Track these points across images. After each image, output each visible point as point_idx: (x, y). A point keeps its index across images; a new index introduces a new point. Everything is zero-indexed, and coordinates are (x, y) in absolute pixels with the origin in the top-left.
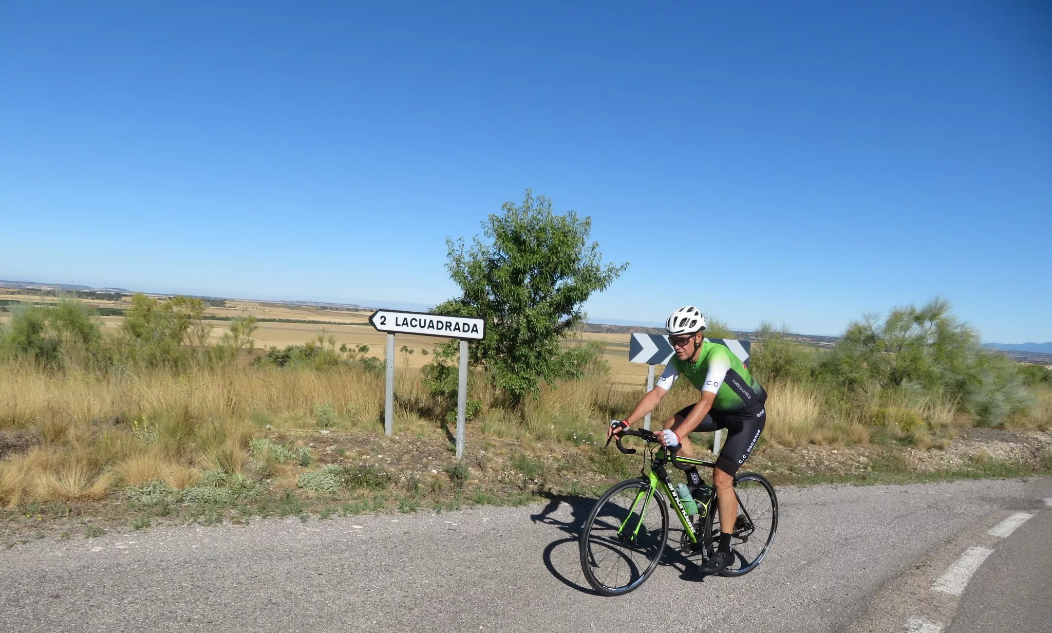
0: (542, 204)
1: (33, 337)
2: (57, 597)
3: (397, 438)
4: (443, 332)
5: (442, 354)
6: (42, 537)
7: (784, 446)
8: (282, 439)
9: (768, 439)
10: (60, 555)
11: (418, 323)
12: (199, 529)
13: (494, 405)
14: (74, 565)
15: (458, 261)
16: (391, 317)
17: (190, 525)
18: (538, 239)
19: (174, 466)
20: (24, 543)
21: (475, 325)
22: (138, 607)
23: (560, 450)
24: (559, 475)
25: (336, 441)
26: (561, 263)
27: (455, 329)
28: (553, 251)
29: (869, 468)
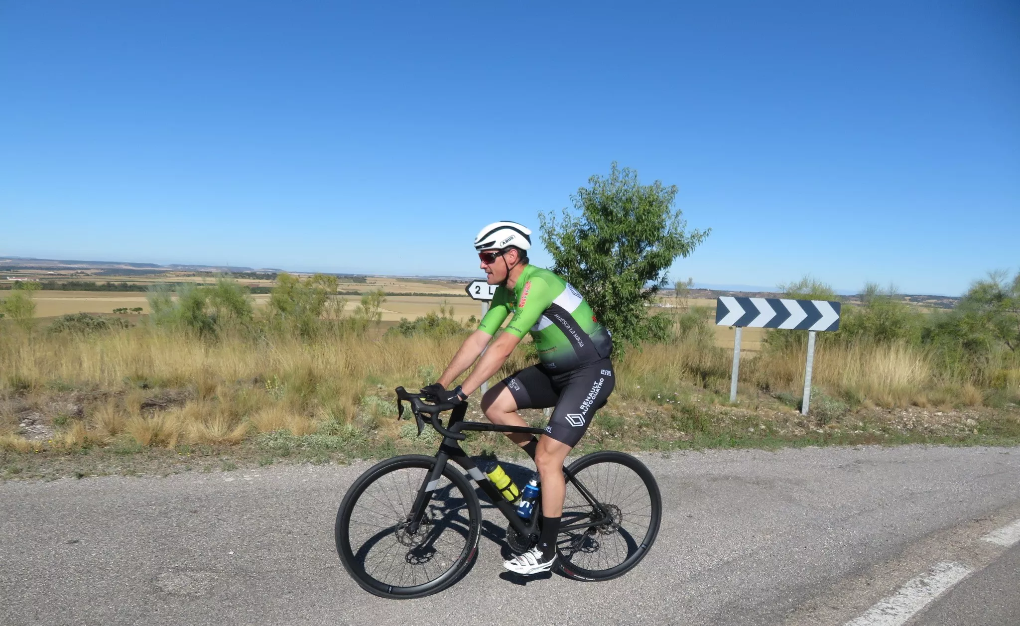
0: (627, 175)
1: (197, 312)
2: (195, 512)
6: (190, 470)
7: (882, 408)
9: (862, 401)
10: (201, 483)
12: (310, 468)
14: (210, 490)
15: (550, 233)
17: (303, 464)
18: (624, 209)
19: (297, 418)
20: (176, 473)
22: (253, 521)
23: (643, 408)
24: (639, 431)
26: (646, 231)
28: (639, 220)
29: (975, 431)
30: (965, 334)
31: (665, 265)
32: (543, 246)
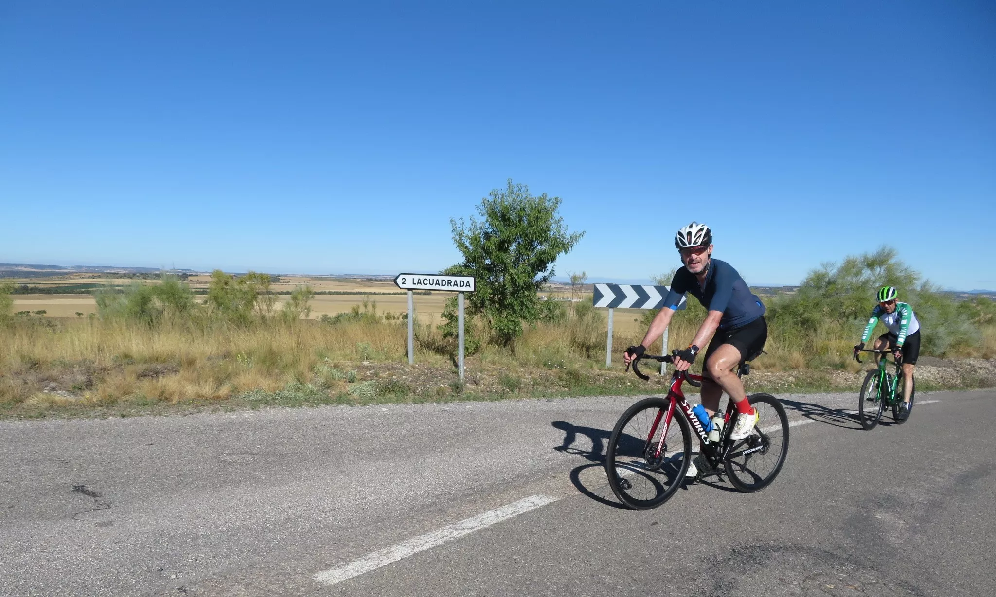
0: (520, 190)
1: (145, 307)
3: (417, 365)
4: (446, 288)
5: (450, 305)
6: (201, 412)
8: (336, 366)
10: (214, 419)
11: (428, 282)
13: (491, 341)
14: (224, 422)
15: (461, 235)
16: (409, 278)
18: (519, 216)
19: (267, 380)
21: (468, 282)
23: (537, 373)
25: (373, 368)
26: (536, 233)
27: (454, 285)
28: (530, 224)
29: (793, 386)
30: (802, 314)
31: (552, 260)
32: (455, 245)
